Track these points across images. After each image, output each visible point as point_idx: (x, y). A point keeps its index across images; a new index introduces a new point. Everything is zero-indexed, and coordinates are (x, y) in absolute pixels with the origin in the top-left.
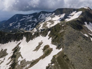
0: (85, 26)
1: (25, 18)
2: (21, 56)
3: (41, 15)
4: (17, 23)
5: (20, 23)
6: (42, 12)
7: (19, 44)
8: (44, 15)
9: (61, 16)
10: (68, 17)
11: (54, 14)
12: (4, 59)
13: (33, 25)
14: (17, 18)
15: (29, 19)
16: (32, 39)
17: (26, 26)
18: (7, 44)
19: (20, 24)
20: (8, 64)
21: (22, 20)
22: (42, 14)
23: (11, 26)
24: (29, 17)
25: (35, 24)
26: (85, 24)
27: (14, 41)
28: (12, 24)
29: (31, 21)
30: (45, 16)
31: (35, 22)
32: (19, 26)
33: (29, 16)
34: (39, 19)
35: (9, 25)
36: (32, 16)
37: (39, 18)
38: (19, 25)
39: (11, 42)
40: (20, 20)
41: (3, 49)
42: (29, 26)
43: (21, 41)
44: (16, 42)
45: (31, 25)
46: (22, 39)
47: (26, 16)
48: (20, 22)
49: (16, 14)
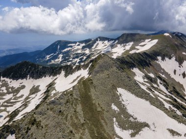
0: (157, 62)
1: (71, 46)
2: (55, 89)
3: (97, 42)
4: (58, 54)
5: (62, 55)
6: (99, 37)
7: (55, 79)
8: (103, 43)
9: (126, 45)
10: (136, 47)
11: (117, 41)
12: (36, 95)
13: (82, 58)
14: (59, 47)
15: (78, 50)
16: (72, 74)
17: (71, 59)
18: (40, 79)
19: (63, 57)
20: (40, 99)
21: (65, 50)
22: (99, 42)
23: (48, 59)
24: (79, 45)
25: (85, 58)
26: (157, 60)
27: (50, 76)
28: (49, 56)
29: (79, 52)
30: (103, 45)
31: (86, 54)
32: (60, 60)
33: (78, 43)
34: (93, 50)
35: (44, 57)
36: (84, 45)
37: (93, 47)
38: (61, 58)
39: (45, 77)
40: (63, 51)
41: (34, 86)
42: (76, 59)
43: (58, 76)
44: (51, 77)
45: (80, 59)
46: (59, 73)
47: (74, 44)
48: (63, 53)
49: (58, 41)
